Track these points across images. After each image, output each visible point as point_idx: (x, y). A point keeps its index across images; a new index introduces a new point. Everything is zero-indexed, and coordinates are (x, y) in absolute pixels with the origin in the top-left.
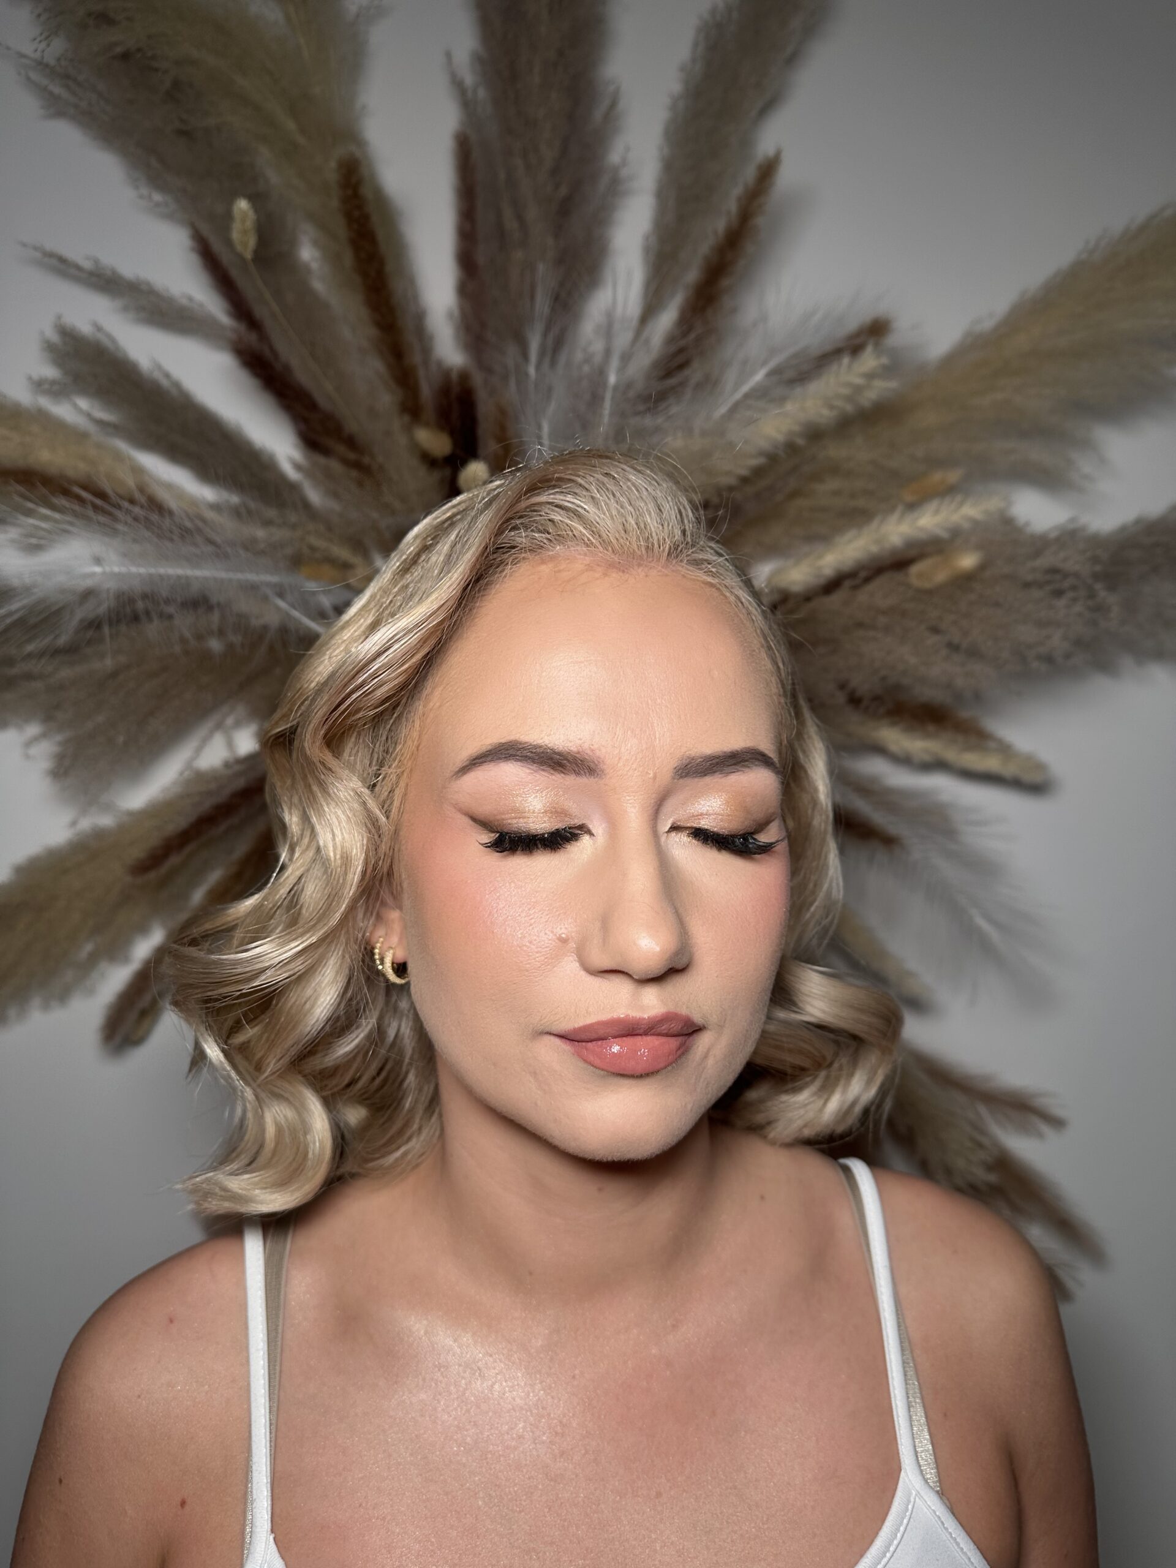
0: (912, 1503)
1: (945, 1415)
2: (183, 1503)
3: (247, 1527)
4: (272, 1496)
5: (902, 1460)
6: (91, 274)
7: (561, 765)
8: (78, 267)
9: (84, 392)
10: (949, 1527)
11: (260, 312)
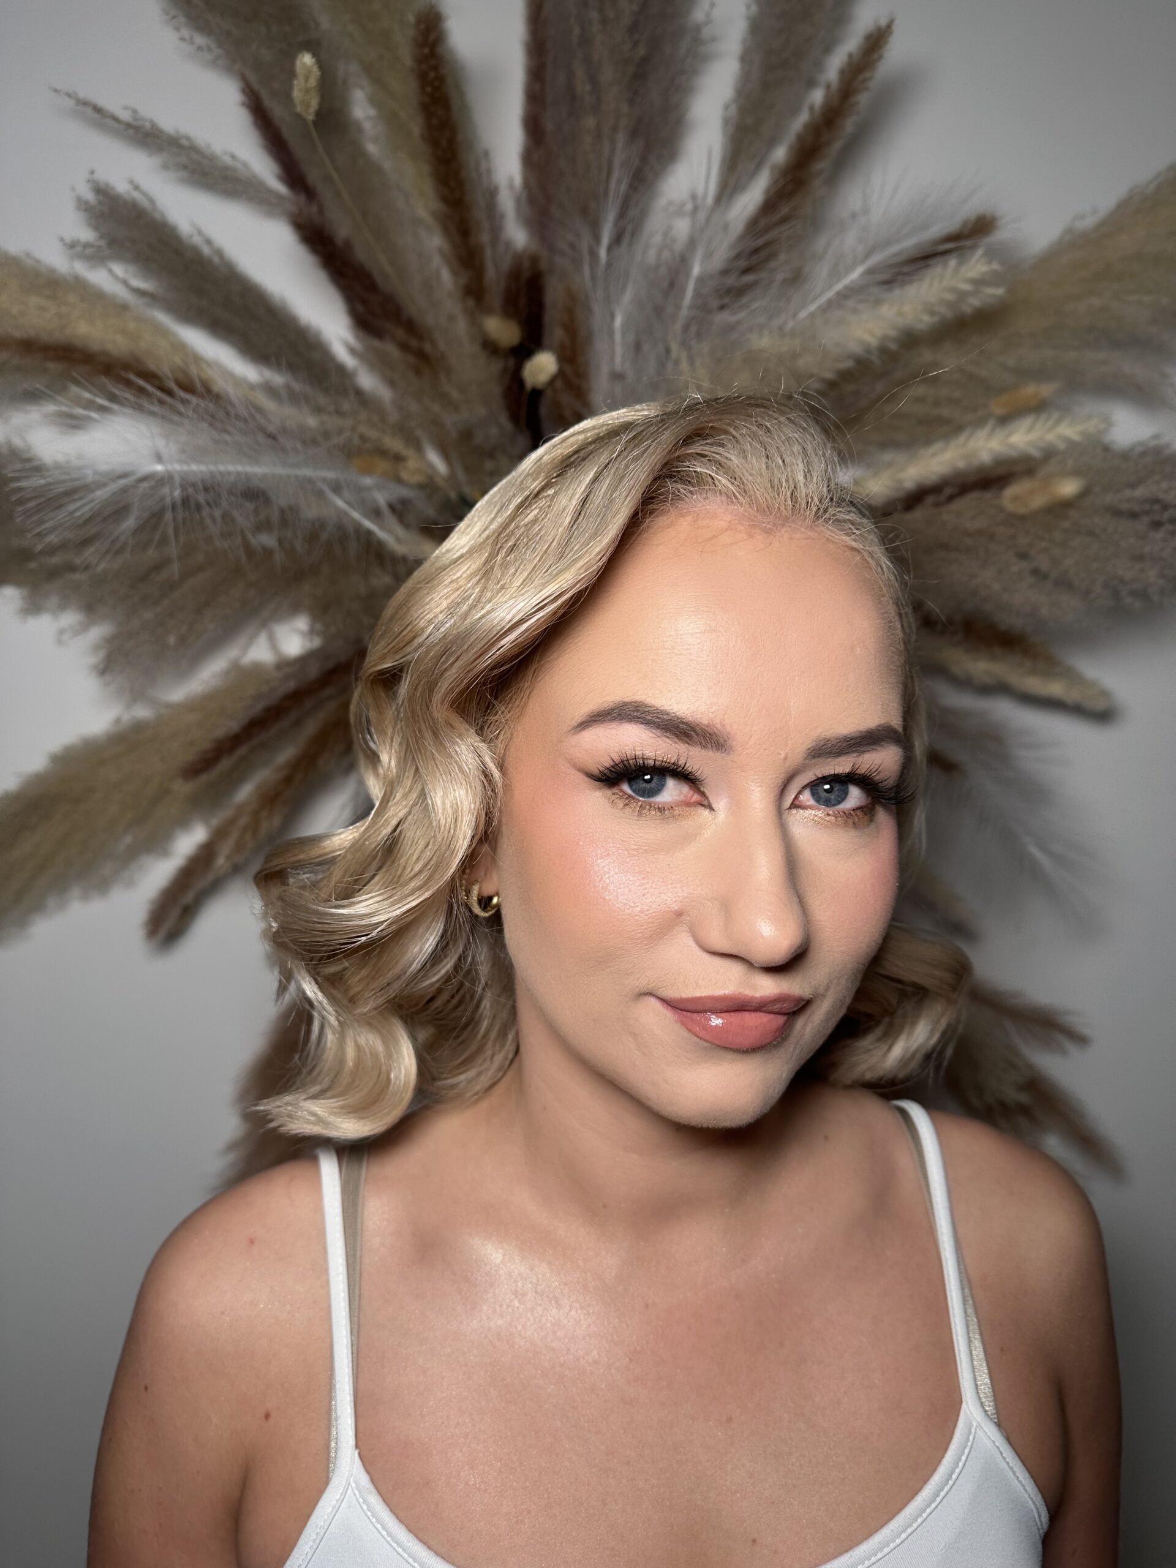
0: (973, 1434)
1: (1002, 1350)
2: (267, 1416)
3: (332, 1442)
4: (356, 1413)
5: (963, 1394)
6: (128, 126)
7: (687, 735)
8: (115, 119)
9: (119, 258)
10: (1007, 1457)
11: (313, 176)
